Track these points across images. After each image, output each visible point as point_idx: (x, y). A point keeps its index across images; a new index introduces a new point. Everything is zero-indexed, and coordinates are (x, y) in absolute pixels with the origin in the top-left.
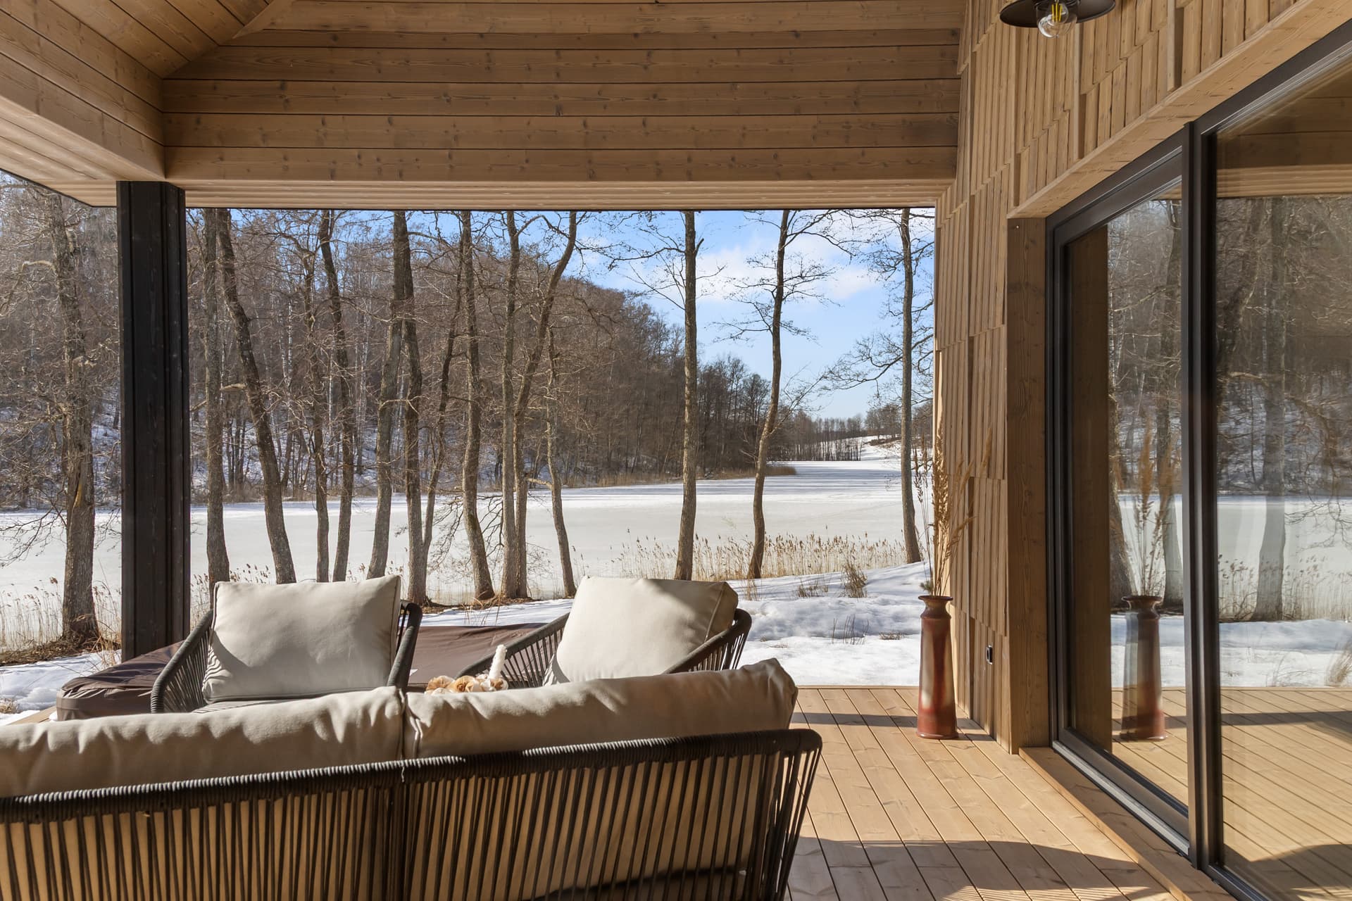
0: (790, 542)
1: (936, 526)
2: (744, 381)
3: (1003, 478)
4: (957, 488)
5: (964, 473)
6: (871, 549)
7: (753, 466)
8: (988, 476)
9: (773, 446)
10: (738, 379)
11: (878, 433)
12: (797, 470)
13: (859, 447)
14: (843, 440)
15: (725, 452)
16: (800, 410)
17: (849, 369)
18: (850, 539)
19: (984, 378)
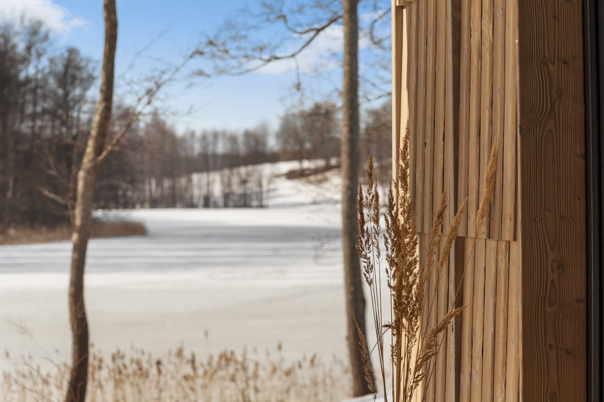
0: (139, 363)
1: (397, 327)
2: (52, 61)
3: (515, 239)
4: (435, 257)
5: (447, 230)
6: (288, 373)
7: (68, 221)
8: (489, 236)
9: (104, 183)
10: (39, 55)
11: (299, 156)
12: (150, 227)
13: (265, 182)
14: (235, 171)
15: (14, 193)
16: (155, 114)
17: (244, 37)
18: (251, 356)
19: (480, 57)
